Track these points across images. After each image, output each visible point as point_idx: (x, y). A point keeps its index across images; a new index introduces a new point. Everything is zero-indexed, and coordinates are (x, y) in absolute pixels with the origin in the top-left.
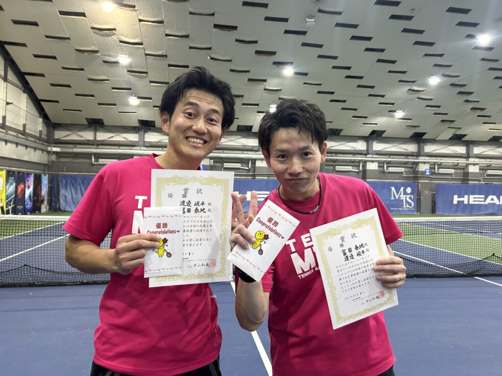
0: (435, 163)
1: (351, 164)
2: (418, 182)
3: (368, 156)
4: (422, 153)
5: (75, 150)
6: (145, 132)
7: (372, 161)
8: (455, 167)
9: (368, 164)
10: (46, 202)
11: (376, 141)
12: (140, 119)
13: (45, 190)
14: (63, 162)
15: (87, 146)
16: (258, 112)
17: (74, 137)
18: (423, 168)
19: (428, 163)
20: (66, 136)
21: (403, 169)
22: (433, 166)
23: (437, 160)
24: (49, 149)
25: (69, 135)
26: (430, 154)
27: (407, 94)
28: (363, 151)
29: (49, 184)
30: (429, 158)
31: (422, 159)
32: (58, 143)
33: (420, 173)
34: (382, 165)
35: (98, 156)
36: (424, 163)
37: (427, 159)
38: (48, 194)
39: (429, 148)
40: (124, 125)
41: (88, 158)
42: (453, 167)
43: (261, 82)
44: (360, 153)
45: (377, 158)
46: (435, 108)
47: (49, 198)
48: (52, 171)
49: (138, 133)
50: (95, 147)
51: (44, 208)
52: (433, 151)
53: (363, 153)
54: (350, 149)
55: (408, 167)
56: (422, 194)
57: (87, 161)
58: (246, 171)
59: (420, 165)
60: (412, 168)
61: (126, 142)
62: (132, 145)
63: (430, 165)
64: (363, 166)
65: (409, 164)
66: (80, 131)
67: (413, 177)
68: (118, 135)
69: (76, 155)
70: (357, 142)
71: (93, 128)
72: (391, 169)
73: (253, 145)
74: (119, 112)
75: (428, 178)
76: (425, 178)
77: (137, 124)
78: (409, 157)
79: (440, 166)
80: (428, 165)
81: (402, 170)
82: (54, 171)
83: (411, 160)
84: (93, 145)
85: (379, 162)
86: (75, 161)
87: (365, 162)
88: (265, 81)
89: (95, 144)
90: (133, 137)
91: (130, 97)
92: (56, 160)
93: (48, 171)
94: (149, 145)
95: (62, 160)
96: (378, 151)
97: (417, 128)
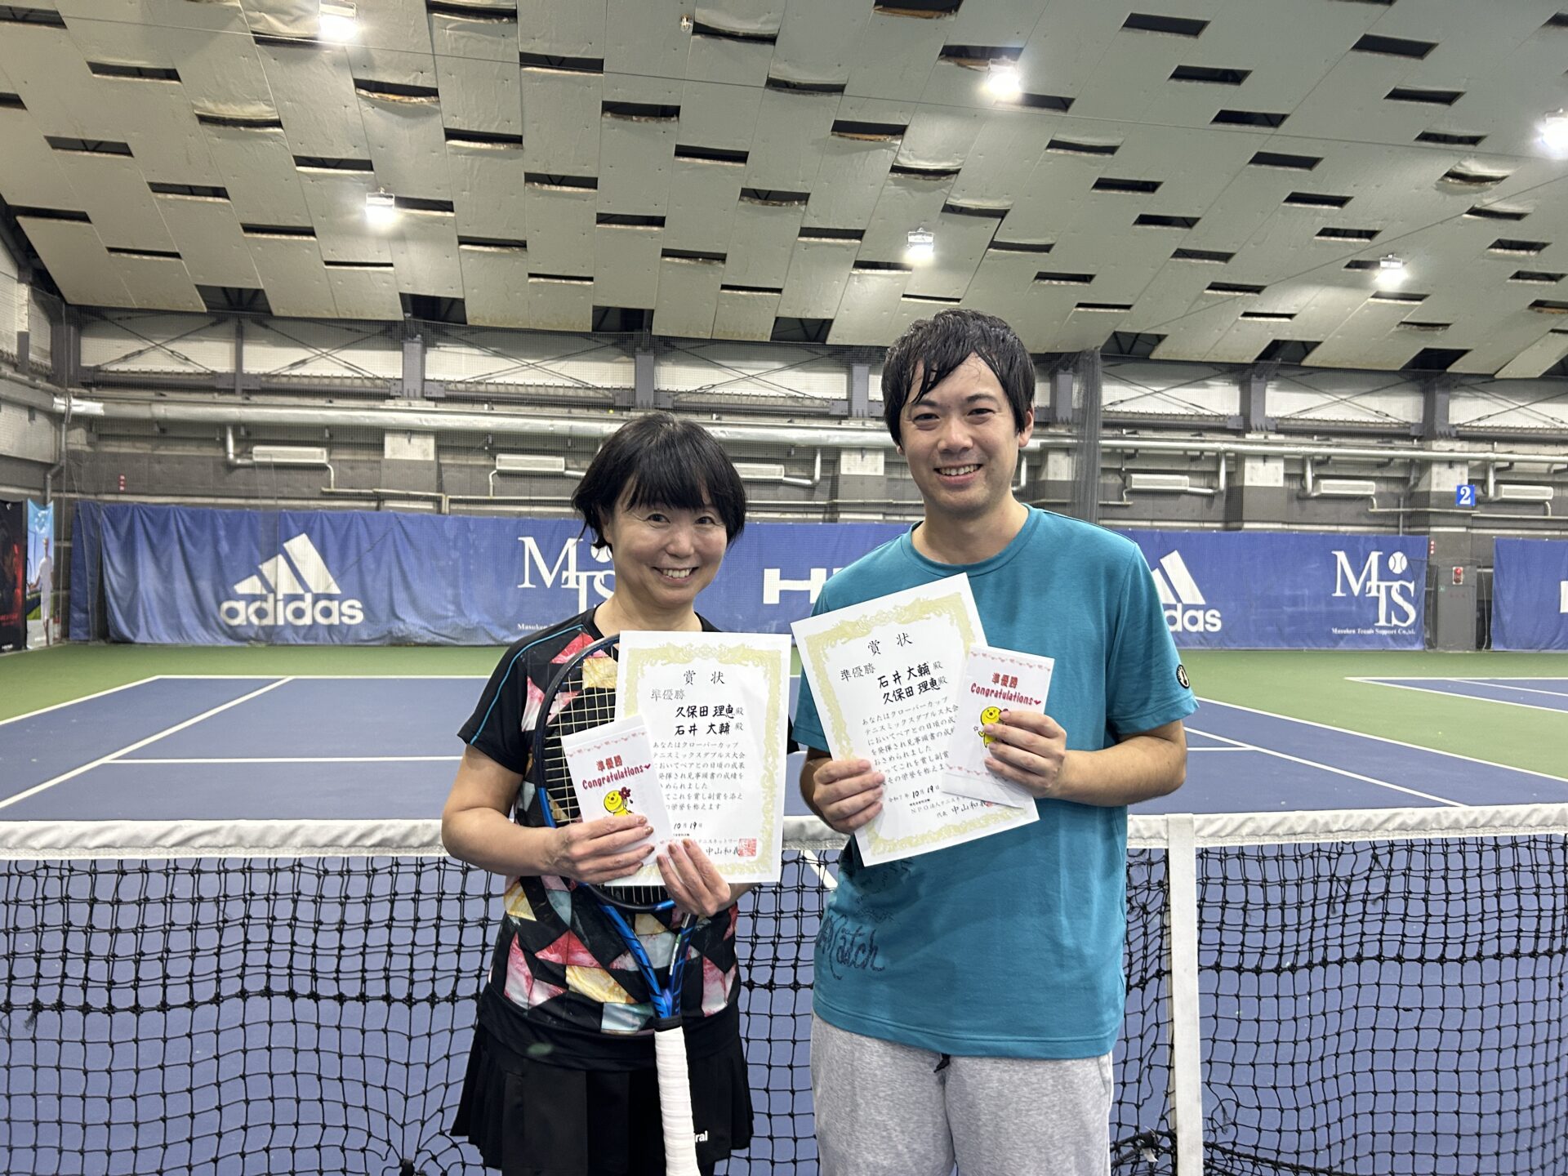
0: (1485, 465)
1: (1185, 468)
2: (1428, 533)
3: (1249, 437)
4: (1439, 429)
5: (162, 411)
6: (427, 344)
7: (1265, 457)
8: (1557, 479)
9: (1248, 465)
10: (45, 610)
11: (1274, 384)
12: (409, 290)
13: (44, 560)
14: (115, 456)
15: (208, 397)
16: (860, 265)
17: (156, 362)
18: (1445, 481)
19: (1463, 462)
20: (126, 358)
21: (1372, 484)
22: (1479, 475)
23: (1493, 451)
24: (60, 404)
25: (140, 352)
26: (1467, 432)
27: (1437, 193)
28: (1230, 418)
29: (58, 539)
30: (1466, 446)
31: (1441, 448)
32: (97, 382)
33: (1432, 502)
34: (1298, 471)
35: (248, 433)
36: (1451, 463)
37: (1461, 449)
38: (56, 577)
39: (1464, 410)
40: (348, 317)
41: (210, 441)
42: (1549, 479)
43: (882, 138)
44: (1219, 427)
45: (1281, 444)
46: (1523, 253)
47: (62, 593)
48: (74, 492)
49: (401, 348)
50: (238, 399)
51: (40, 632)
52: (1479, 419)
53: (1230, 426)
54: (1184, 412)
55: (1388, 480)
56: (1443, 578)
57: (209, 452)
58: (802, 493)
59: (1435, 469)
60: (1404, 481)
61: (358, 382)
62: (377, 393)
63: (1472, 470)
64: (1228, 474)
65: (1395, 468)
66: (181, 338)
67: (1408, 516)
68: (321, 356)
69: (163, 430)
70: (1207, 386)
71: (230, 326)
72: (1329, 487)
73: (827, 395)
74: (328, 263)
75: (1465, 518)
76: (1454, 520)
77: (397, 313)
78: (1397, 443)
79: (1507, 473)
80: (1465, 470)
81: (1369, 488)
82: (82, 492)
83: (1403, 451)
84: (232, 392)
85: (1289, 461)
86: (162, 452)
87: (1238, 459)
88: (899, 131)
89: (239, 388)
90: (381, 364)
91: (370, 200)
92: (88, 449)
93: (53, 491)
94: (442, 395)
95: (112, 448)
96: (1282, 419)
97: (1439, 332)
